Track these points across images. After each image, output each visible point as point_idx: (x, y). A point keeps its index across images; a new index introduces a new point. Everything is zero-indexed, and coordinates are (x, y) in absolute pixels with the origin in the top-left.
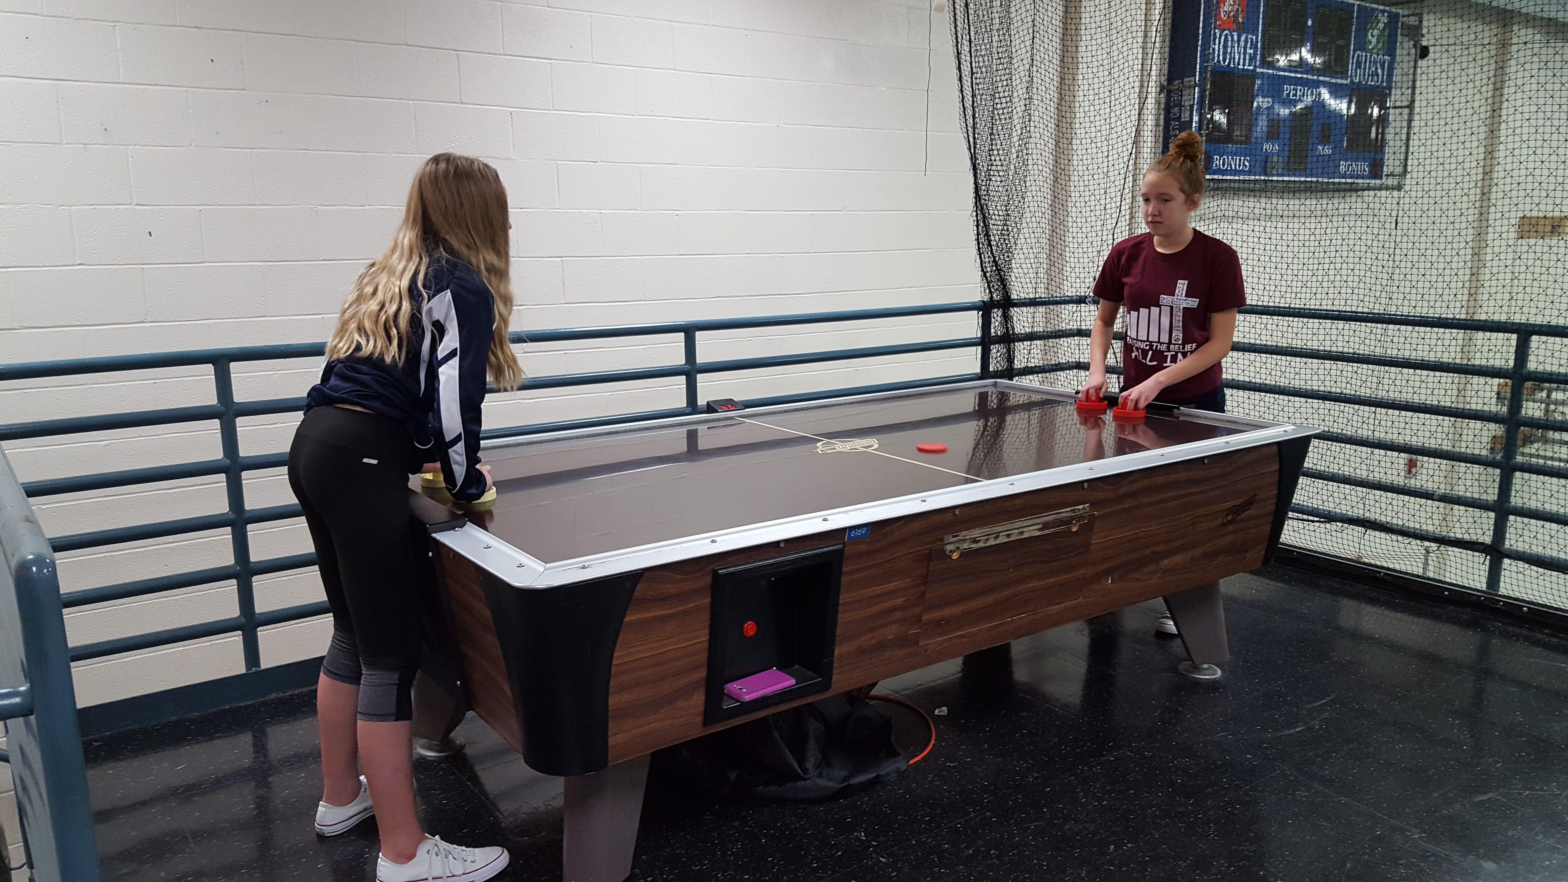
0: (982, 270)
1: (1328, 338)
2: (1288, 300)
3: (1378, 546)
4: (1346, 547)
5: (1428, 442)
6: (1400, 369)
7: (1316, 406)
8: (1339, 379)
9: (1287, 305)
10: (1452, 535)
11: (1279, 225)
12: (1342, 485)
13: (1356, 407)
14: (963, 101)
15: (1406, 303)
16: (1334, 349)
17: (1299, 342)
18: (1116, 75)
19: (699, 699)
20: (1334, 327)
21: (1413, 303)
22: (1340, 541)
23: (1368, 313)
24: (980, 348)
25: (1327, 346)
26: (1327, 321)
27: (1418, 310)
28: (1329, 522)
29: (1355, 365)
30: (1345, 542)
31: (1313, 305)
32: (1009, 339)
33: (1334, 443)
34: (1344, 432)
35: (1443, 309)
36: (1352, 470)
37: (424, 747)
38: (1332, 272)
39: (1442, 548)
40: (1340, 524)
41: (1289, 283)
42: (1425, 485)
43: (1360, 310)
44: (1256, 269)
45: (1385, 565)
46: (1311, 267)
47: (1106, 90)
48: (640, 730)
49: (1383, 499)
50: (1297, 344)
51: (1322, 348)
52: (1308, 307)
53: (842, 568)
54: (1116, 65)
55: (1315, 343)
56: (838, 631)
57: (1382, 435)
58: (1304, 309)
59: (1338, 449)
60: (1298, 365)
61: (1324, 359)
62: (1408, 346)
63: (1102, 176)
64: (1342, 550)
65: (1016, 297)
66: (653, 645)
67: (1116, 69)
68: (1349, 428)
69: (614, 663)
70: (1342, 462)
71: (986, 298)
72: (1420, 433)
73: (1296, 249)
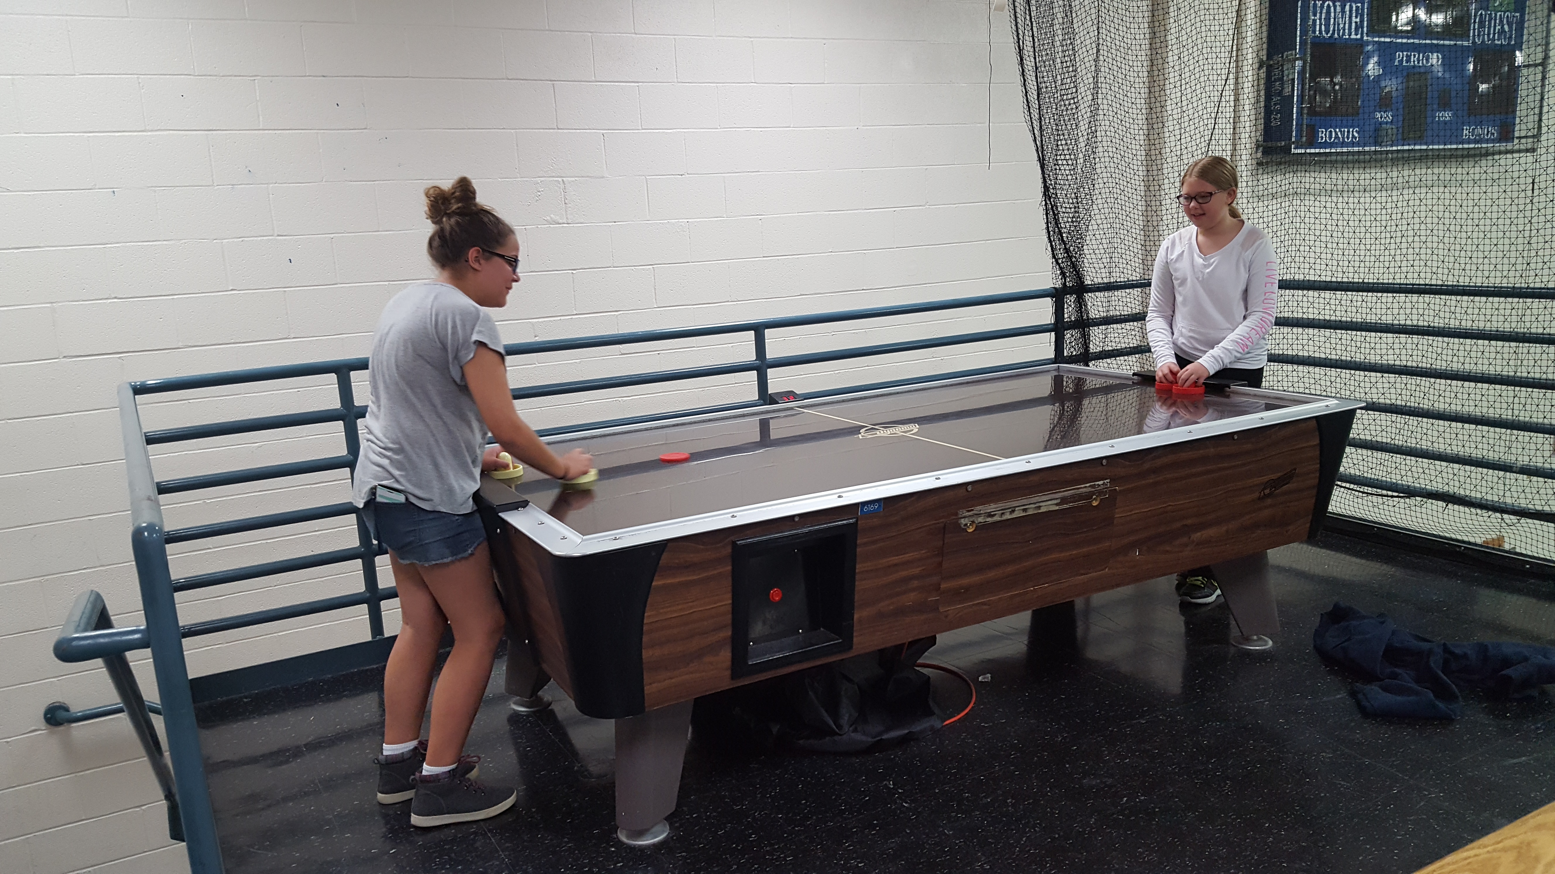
0: (1054, 257)
1: (1402, 311)
2: (1362, 275)
3: (1457, 520)
4: (1426, 521)
5: (1505, 414)
6: (1475, 341)
7: (1392, 380)
8: (1415, 353)
9: (1361, 281)
10: (1530, 506)
11: (1351, 200)
12: (1420, 460)
13: (1432, 380)
14: (1026, 96)
15: (1479, 273)
16: (1409, 322)
17: (1374, 317)
18: (1186, 59)
19: (725, 655)
20: (1407, 300)
21: (1486, 274)
22: (1419, 515)
23: (1442, 285)
24: (1053, 334)
25: (1402, 320)
26: (1401, 295)
27: (1492, 280)
28: (1408, 497)
29: (1431, 338)
30: (1424, 516)
31: (1386, 279)
32: (1083, 324)
33: (1411, 418)
34: (1421, 405)
35: (1517, 279)
36: (1429, 444)
37: (515, 703)
38: (1404, 245)
39: (1523, 520)
40: (1418, 499)
41: (1362, 258)
42: (1503, 457)
43: (1434, 282)
44: (1329, 245)
45: (1466, 539)
46: (1383, 242)
47: (1176, 74)
48: (673, 680)
49: (1462, 473)
50: (1372, 318)
51: (1396, 322)
52: (1382, 281)
53: (856, 539)
54: (1185, 49)
55: (1390, 317)
56: (856, 597)
57: (1459, 408)
58: (1378, 284)
59: (1415, 423)
60: (1373, 340)
61: (1400, 333)
62: (1482, 317)
63: (1175, 159)
64: (1422, 525)
65: (1090, 283)
66: (680, 607)
67: (1186, 53)
68: (1426, 401)
69: (645, 621)
70: (1419, 436)
71: (1059, 285)
72: (1497, 405)
73: (1368, 224)
